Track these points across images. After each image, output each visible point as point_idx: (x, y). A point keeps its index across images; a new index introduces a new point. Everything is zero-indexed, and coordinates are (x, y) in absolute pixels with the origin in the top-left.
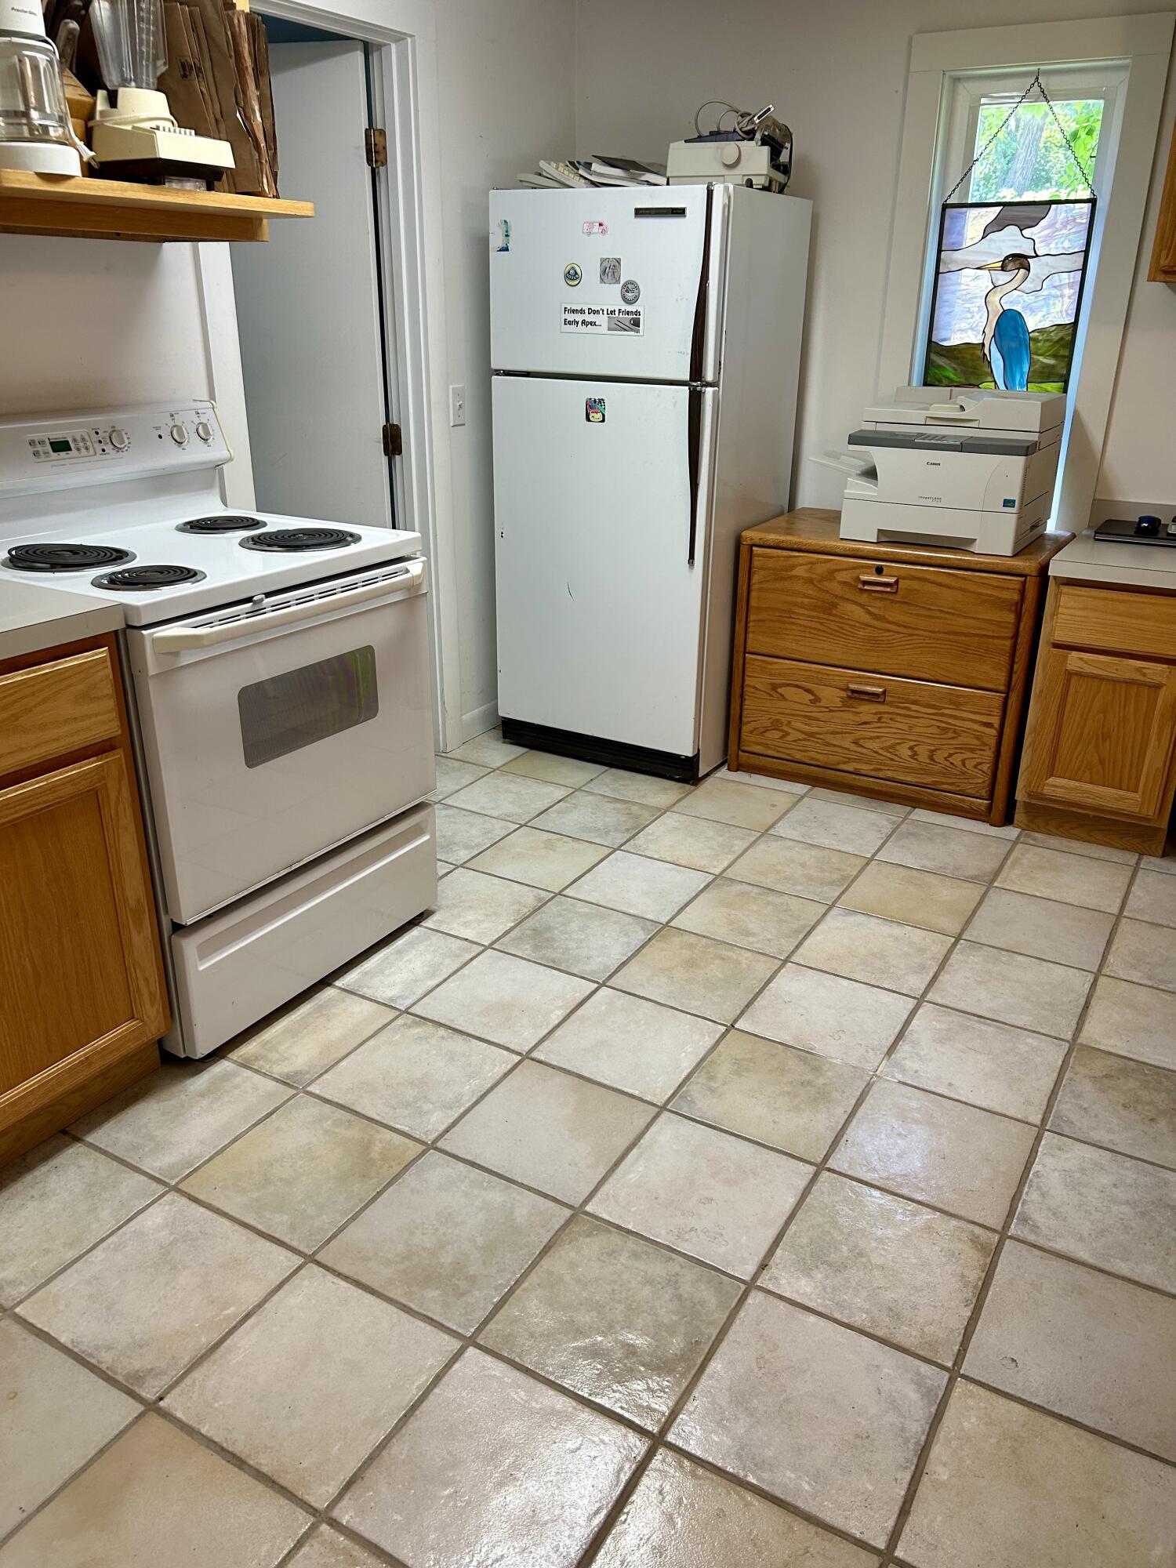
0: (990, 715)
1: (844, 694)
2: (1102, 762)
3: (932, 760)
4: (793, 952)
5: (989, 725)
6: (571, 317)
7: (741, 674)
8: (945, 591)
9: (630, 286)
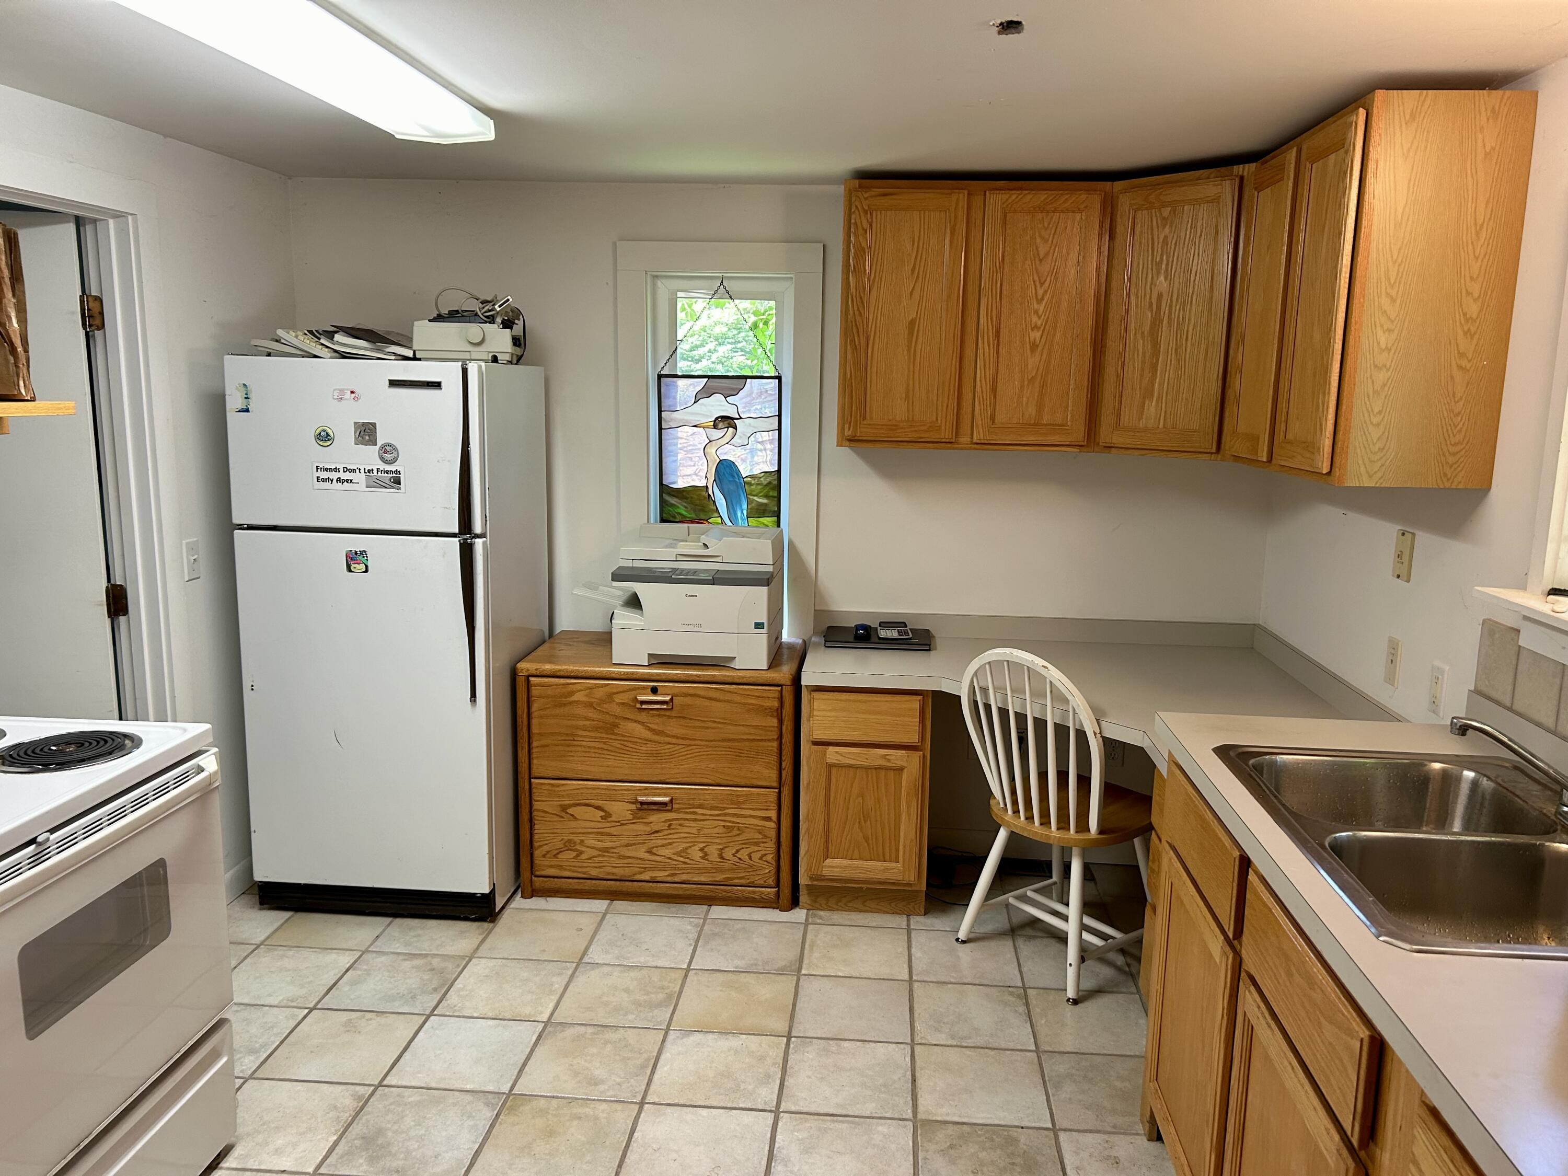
0: (767, 810)
1: (633, 807)
2: (866, 839)
3: (722, 858)
4: (646, 1092)
5: (768, 819)
6: (324, 475)
7: (528, 801)
8: (714, 703)
9: (388, 448)
